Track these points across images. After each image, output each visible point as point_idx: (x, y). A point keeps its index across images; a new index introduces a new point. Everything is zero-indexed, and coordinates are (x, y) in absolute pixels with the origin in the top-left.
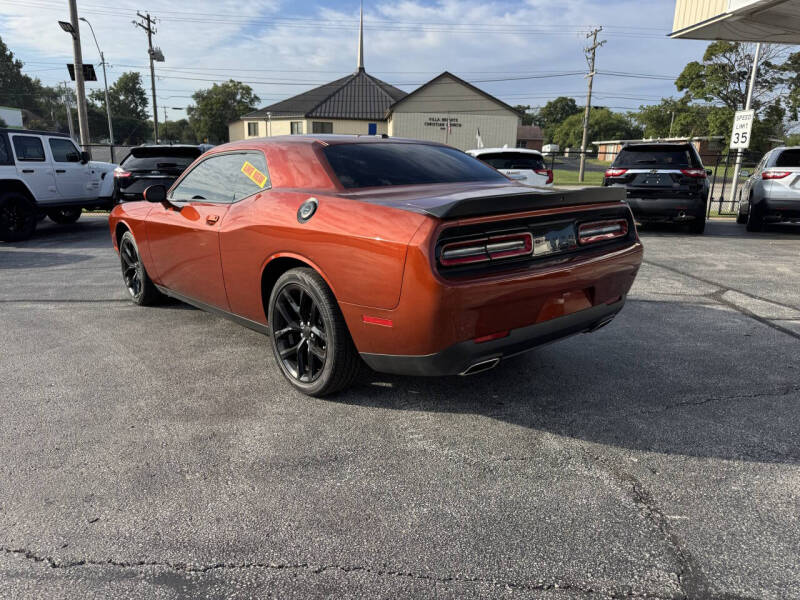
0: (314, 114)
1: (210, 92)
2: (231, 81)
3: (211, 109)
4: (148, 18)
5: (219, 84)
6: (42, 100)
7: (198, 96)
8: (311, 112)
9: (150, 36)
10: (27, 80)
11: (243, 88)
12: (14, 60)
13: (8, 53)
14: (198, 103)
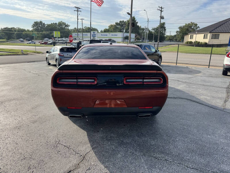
0: (213, 32)
1: (184, 26)
2: (191, 23)
3: (183, 31)
4: (162, 8)
5: (187, 24)
6: (141, 31)
7: (180, 28)
8: (212, 31)
9: (161, 12)
10: (138, 26)
11: (195, 24)
12: (136, 22)
13: (135, 20)
14: (180, 30)
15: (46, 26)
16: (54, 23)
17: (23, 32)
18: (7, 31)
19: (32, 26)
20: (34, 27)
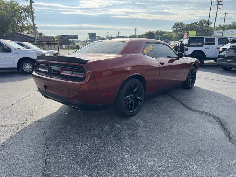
15: (186, 26)
16: (195, 22)
17: (163, 34)
18: (150, 34)
19: (172, 27)
20: (173, 28)
